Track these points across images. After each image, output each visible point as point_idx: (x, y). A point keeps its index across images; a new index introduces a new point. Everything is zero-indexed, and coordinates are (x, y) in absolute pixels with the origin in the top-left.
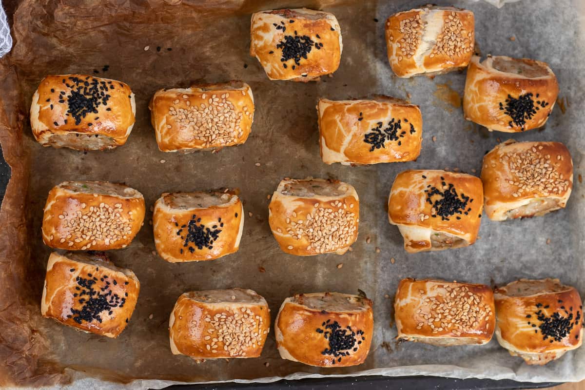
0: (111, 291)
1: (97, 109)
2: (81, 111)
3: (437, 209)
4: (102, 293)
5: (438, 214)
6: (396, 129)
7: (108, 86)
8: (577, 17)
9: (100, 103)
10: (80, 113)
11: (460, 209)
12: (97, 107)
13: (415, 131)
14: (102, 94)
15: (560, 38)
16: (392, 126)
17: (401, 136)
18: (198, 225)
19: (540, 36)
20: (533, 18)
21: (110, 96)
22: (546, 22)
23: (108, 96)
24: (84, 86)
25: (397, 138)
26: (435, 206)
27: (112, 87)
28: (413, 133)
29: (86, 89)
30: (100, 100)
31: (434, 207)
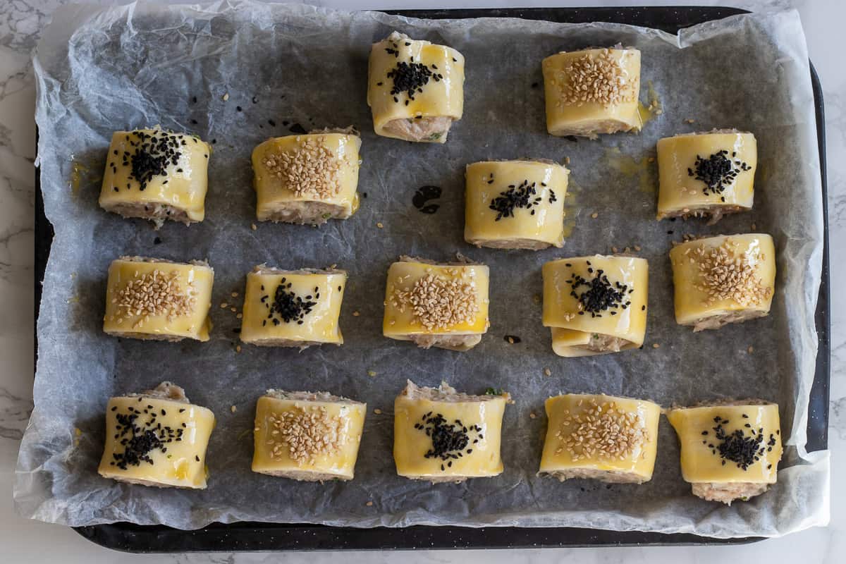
0: (159, 425)
1: (165, 170)
2: (146, 173)
3: (584, 304)
4: (147, 428)
5: (585, 309)
6: (528, 193)
7: (179, 141)
8: (779, 58)
9: (168, 163)
10: (144, 175)
11: (615, 302)
12: (166, 167)
13: (555, 200)
14: (172, 151)
15: (763, 88)
16: (523, 190)
17: (535, 203)
18: (287, 291)
19: (739, 86)
20: (729, 63)
21: (180, 154)
22: (745, 68)
23: (178, 154)
24: (151, 144)
25: (529, 206)
26: (582, 300)
27: (183, 143)
28: (553, 202)
29: (153, 146)
30: (169, 160)
31: (580, 301)
